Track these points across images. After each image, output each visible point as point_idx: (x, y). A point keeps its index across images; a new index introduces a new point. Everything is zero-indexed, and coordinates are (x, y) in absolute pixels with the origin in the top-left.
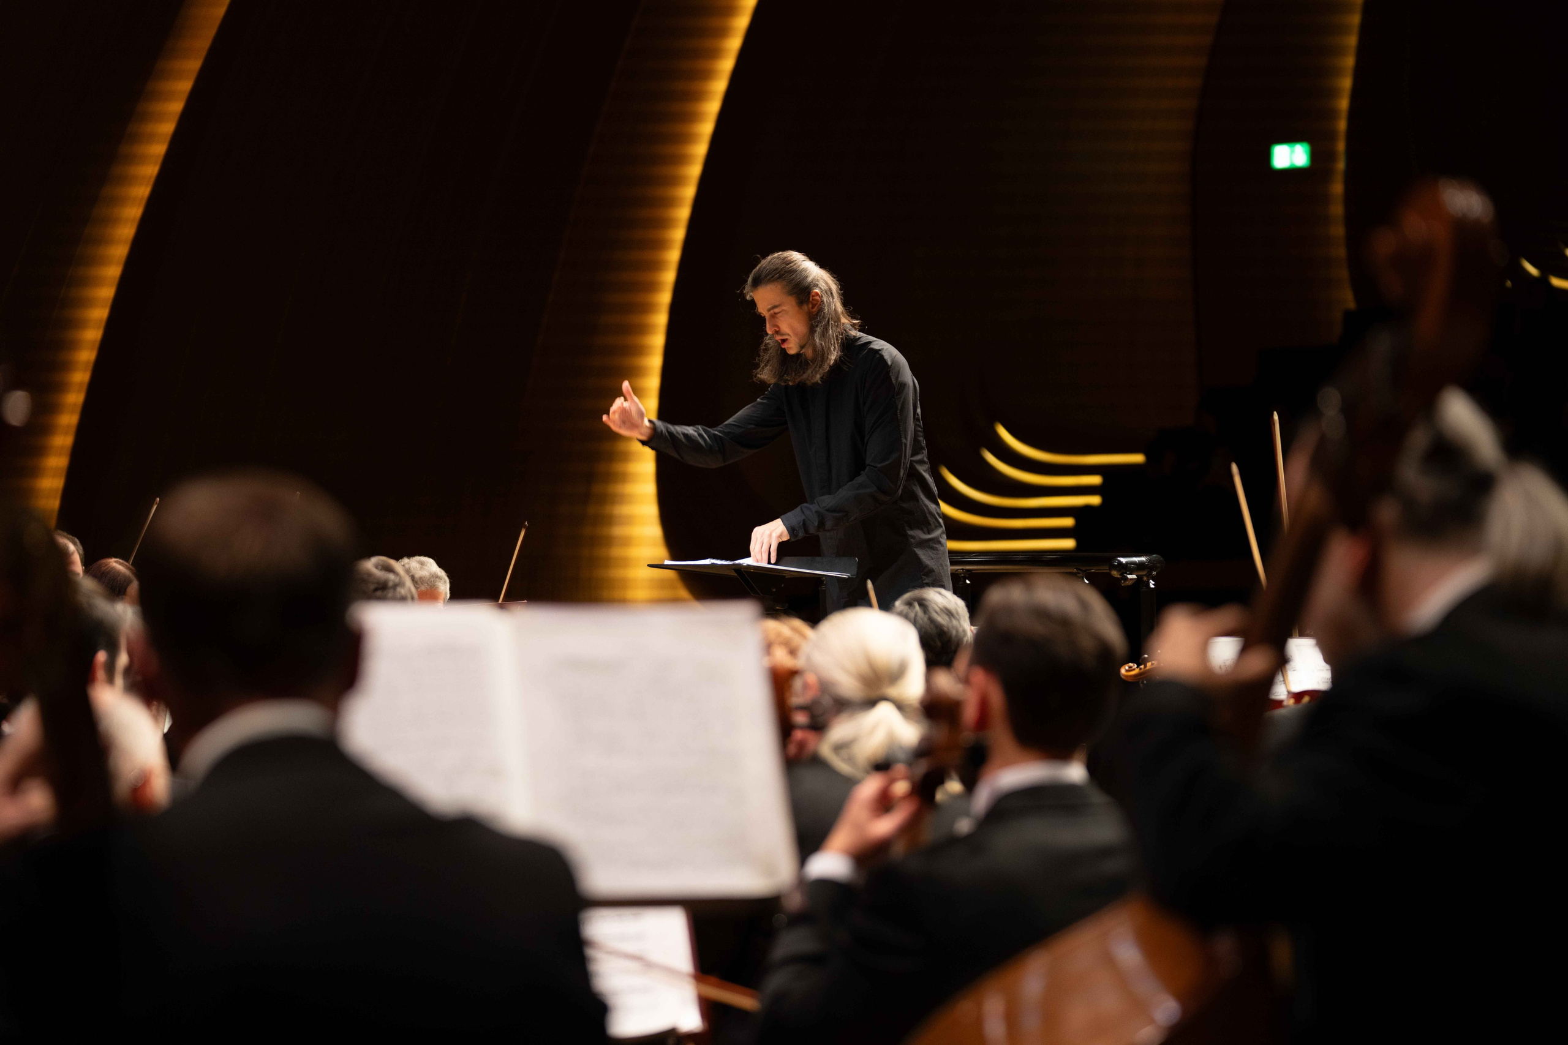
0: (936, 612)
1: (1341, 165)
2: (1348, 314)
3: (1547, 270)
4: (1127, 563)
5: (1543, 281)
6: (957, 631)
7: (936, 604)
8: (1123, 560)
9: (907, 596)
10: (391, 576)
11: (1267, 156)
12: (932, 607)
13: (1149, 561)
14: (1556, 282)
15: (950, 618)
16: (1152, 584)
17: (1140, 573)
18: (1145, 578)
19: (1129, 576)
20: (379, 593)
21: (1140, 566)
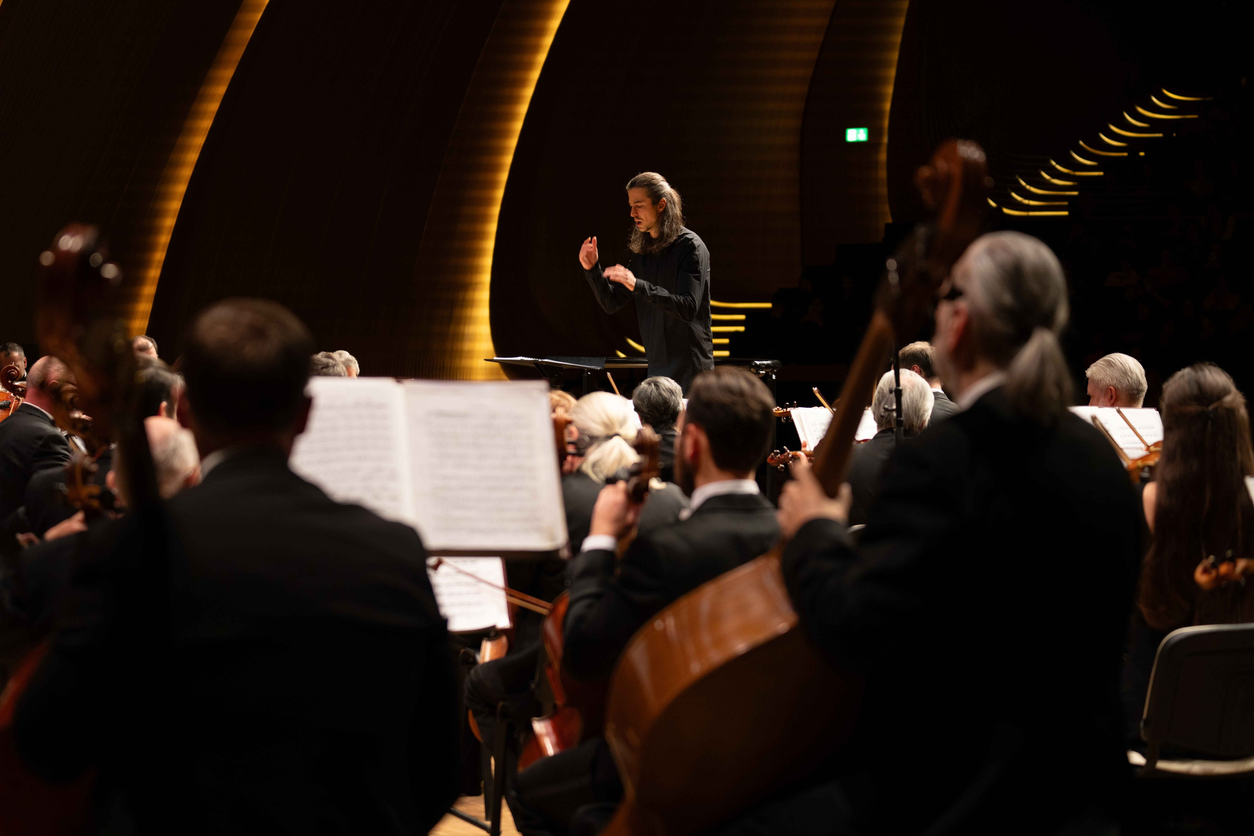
0: (664, 390)
1: (885, 140)
2: (888, 226)
3: (1001, 204)
4: (760, 364)
5: (999, 210)
6: (674, 402)
7: (664, 385)
8: (758, 363)
9: (648, 380)
10: (331, 361)
11: (844, 135)
12: (662, 386)
13: (773, 364)
14: (1006, 211)
15: (671, 395)
16: (774, 377)
17: (767, 370)
18: (770, 373)
19: (761, 372)
20: (325, 370)
21: (767, 366)
